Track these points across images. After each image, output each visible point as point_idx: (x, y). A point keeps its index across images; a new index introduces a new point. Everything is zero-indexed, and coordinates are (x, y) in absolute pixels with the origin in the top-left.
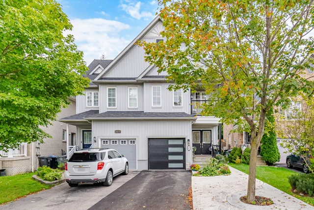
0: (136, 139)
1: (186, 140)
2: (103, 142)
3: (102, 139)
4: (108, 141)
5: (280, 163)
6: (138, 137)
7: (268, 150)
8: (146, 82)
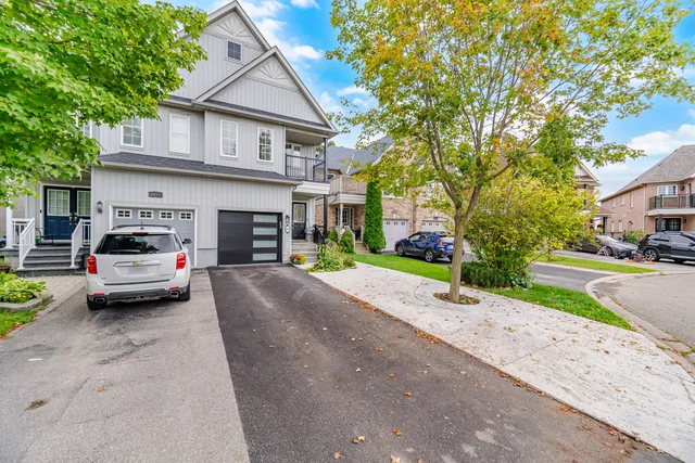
0: (193, 211)
1: (284, 217)
2: (117, 214)
3: (115, 208)
4: (131, 211)
5: (386, 250)
6: (198, 207)
7: (374, 233)
8: (210, 110)
